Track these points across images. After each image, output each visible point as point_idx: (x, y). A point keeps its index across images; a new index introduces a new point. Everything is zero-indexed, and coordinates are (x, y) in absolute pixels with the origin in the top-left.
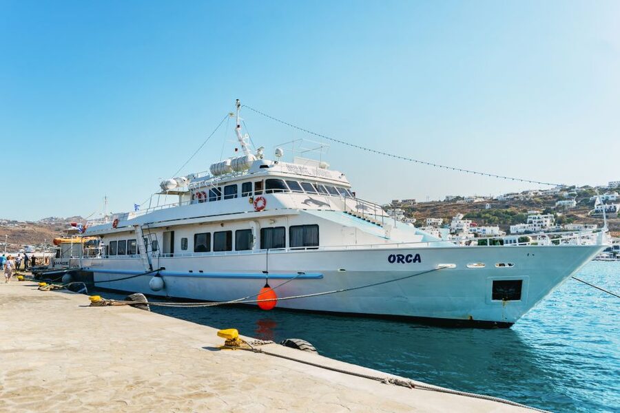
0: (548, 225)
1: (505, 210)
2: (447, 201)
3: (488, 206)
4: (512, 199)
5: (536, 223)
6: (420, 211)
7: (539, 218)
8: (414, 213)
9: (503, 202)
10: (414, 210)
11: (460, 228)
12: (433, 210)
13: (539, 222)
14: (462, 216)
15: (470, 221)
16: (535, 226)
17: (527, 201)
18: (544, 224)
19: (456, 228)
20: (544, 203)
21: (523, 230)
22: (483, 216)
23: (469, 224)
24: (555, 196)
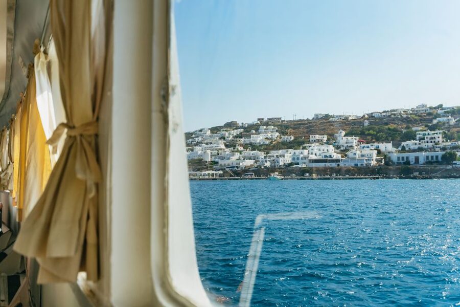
0: (441, 142)
1: (387, 127)
2: (317, 118)
3: (366, 123)
4: (389, 116)
5: (428, 140)
6: (294, 129)
7: (429, 134)
8: (289, 131)
9: (381, 119)
10: (287, 127)
11: (349, 145)
12: (307, 128)
13: (431, 138)
14: (344, 133)
15: (358, 138)
16: (427, 142)
17: (405, 118)
18: (437, 140)
19: (345, 145)
20: (421, 120)
21: (416, 147)
22: (367, 132)
23: (357, 141)
24: (429, 114)
